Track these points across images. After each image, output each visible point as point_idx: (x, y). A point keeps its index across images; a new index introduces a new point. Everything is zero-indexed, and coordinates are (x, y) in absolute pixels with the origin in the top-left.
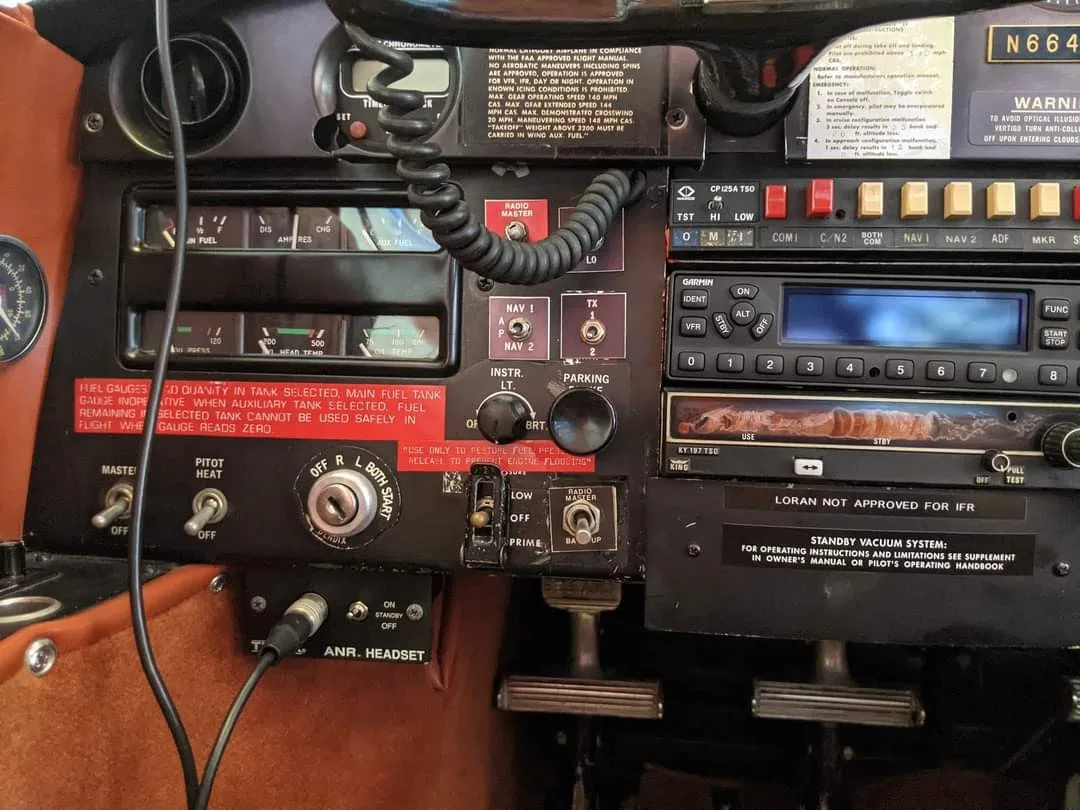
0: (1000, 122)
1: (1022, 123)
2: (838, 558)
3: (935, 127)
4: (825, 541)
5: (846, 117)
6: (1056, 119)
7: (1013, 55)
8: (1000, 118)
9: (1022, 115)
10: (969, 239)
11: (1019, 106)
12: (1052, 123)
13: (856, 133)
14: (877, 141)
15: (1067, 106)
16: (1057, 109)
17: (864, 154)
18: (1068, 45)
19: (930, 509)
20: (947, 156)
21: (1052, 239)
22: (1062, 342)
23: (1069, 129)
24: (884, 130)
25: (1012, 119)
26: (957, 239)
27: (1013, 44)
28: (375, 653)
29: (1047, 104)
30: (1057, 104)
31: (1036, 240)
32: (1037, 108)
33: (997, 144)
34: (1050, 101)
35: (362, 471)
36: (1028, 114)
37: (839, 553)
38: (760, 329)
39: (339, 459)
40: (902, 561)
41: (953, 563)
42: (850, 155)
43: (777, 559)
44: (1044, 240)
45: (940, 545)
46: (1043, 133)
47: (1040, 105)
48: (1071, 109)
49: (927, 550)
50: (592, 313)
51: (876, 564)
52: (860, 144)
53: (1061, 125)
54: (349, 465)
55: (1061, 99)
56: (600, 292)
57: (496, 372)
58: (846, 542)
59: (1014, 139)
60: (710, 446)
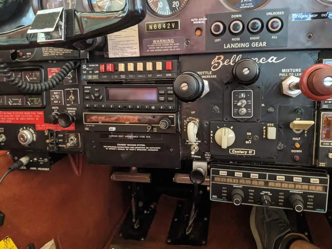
0: (150, 47)
1: (155, 47)
2: (123, 148)
3: (136, 49)
4: (120, 145)
5: (116, 47)
6: (163, 45)
7: (151, 30)
8: (150, 46)
9: (155, 44)
10: (143, 76)
11: (154, 42)
12: (162, 46)
13: (119, 51)
14: (123, 53)
15: (165, 42)
16: (163, 42)
17: (121, 56)
18: (163, 27)
19: (141, 137)
20: (139, 56)
21: (161, 75)
22: (163, 100)
23: (166, 47)
24: (124, 50)
25: (153, 46)
26: (141, 76)
27: (151, 27)
28: (40, 169)
29: (160, 41)
30: (163, 41)
31: (158, 76)
32: (158, 43)
33: (150, 52)
34: (161, 40)
35: (29, 130)
36: (156, 44)
37: (123, 147)
38: (101, 98)
39: (25, 128)
40: (136, 149)
41: (147, 149)
42: (118, 56)
43: (111, 149)
44: (159, 75)
45: (144, 145)
46: (160, 49)
47: (159, 42)
48: (166, 42)
49: (141, 147)
50: (72, 94)
51: (131, 150)
52: (120, 54)
53: (164, 46)
54: (26, 129)
55: (163, 40)
56: (73, 89)
57: (53, 108)
58: (124, 145)
59: (154, 50)
60: (92, 124)
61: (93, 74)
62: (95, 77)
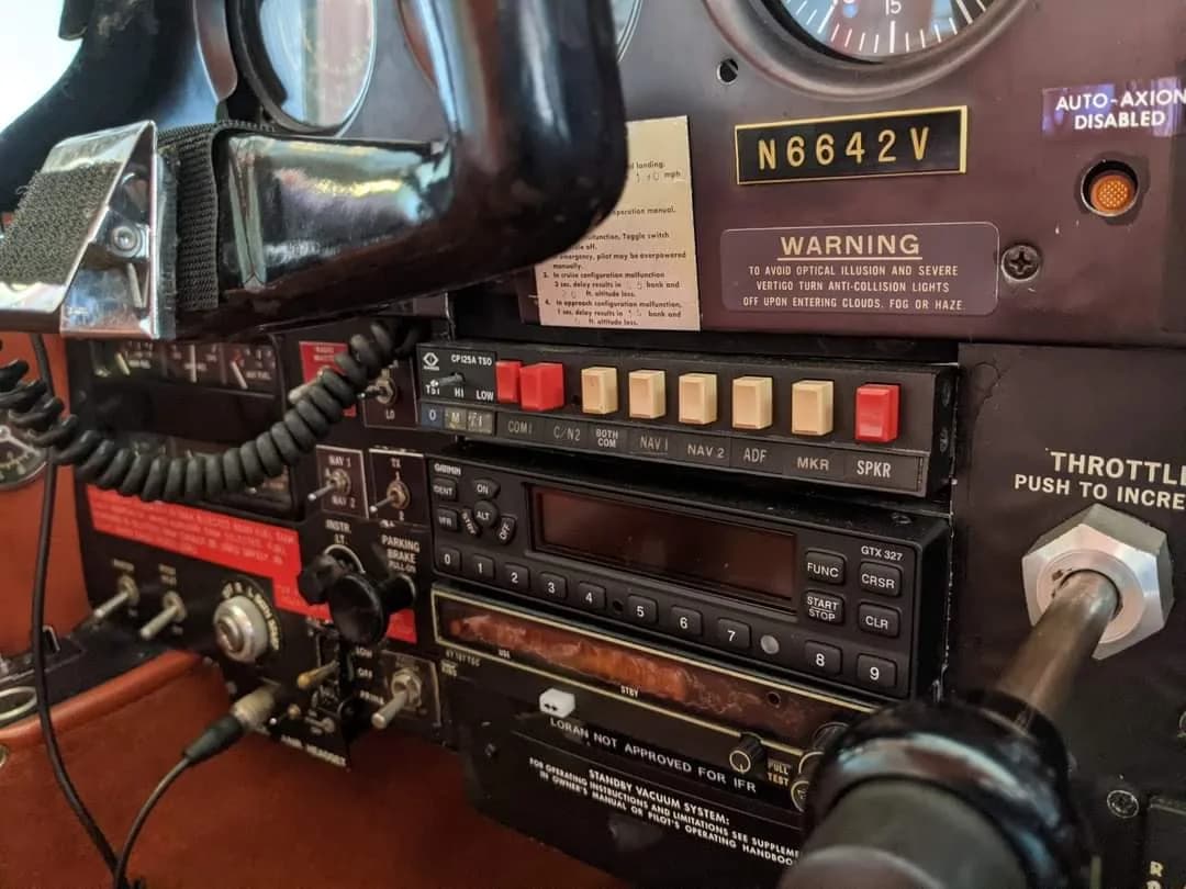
0: (763, 277)
1: (794, 278)
2: (618, 799)
3: (677, 285)
4: (602, 778)
5: (574, 271)
6: (844, 271)
7: (768, 173)
8: (762, 271)
9: (793, 265)
10: (715, 452)
11: (788, 252)
12: (838, 278)
13: (588, 293)
14: (611, 305)
15: (859, 250)
16: (843, 254)
17: (599, 322)
18: (849, 152)
19: (704, 776)
20: (697, 327)
21: (825, 464)
22: (831, 617)
23: (864, 287)
24: (618, 290)
25: (779, 271)
26: (701, 451)
27: (767, 154)
28: (312, 750)
29: (828, 246)
30: (843, 246)
31: (803, 463)
32: (814, 254)
33: (758, 311)
34: (833, 242)
35: (252, 600)
36: (802, 264)
37: (618, 795)
38: (504, 534)
39: (239, 587)
40: (683, 824)
41: (739, 843)
42: (583, 322)
43: (562, 782)
44: (813, 463)
45: (721, 818)
46: (825, 294)
47: (818, 249)
48: (865, 253)
49: (708, 821)
50: (397, 474)
51: (656, 818)
52: (592, 309)
53: (852, 279)
54: (244, 593)
55: (849, 239)
56: (402, 452)
57: (331, 524)
58: (623, 785)
59: (785, 301)
60: (472, 655)
61: (469, 402)
62: (479, 424)
